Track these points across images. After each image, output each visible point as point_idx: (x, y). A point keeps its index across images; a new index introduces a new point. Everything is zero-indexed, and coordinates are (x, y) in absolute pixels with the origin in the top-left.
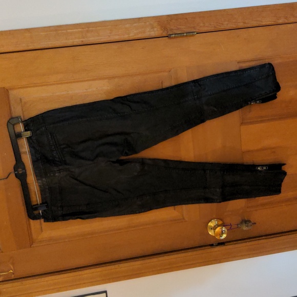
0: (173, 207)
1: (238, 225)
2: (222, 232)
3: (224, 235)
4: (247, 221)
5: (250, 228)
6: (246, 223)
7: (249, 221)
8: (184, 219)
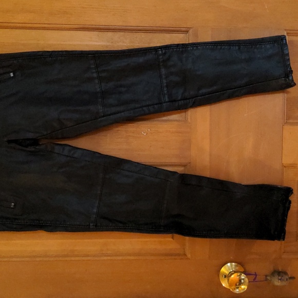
0: (171, 235)
1: (266, 276)
2: (240, 281)
3: (243, 287)
4: (282, 272)
5: (284, 283)
6: (279, 276)
7: (285, 273)
8: (185, 255)
